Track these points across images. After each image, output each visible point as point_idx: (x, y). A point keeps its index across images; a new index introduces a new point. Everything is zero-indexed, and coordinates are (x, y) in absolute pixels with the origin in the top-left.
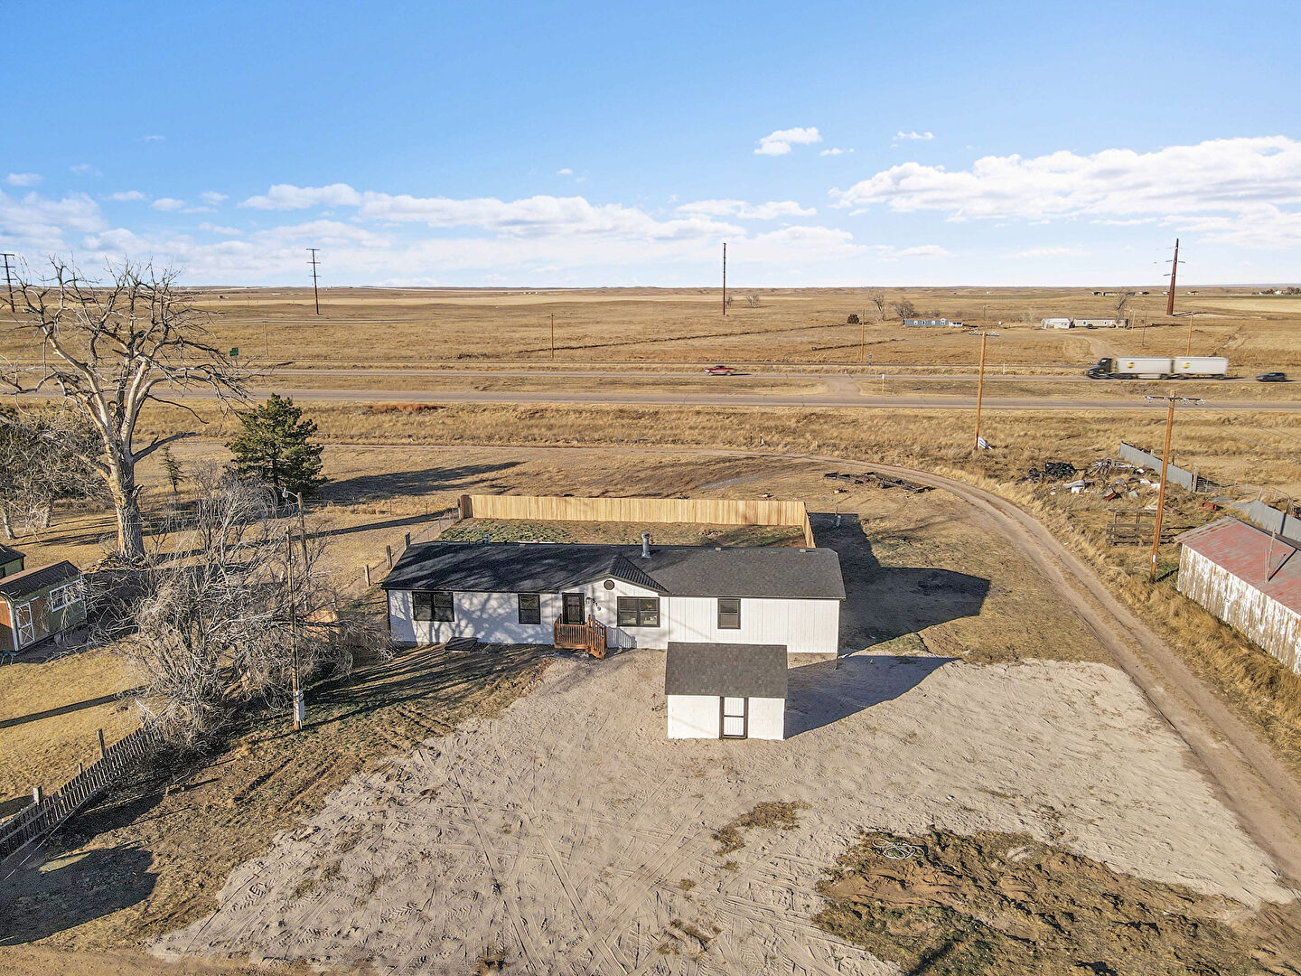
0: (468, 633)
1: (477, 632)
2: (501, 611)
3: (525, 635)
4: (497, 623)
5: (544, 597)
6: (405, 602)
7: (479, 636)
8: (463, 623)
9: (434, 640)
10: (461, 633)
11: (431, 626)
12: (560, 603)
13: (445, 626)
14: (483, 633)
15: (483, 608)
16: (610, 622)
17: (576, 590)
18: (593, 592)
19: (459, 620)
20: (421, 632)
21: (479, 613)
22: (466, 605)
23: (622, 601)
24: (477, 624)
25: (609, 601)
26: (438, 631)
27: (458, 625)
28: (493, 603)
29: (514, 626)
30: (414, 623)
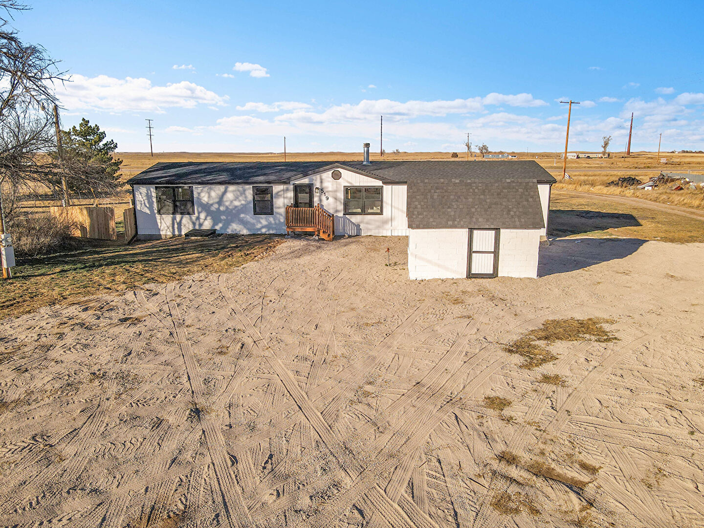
0: (207, 225)
1: (215, 224)
2: (237, 203)
3: (259, 226)
4: (233, 214)
5: (277, 188)
6: (149, 197)
7: (217, 227)
8: (203, 216)
9: (177, 233)
10: (201, 225)
11: (174, 219)
12: (291, 194)
13: (186, 220)
14: (220, 225)
15: (220, 202)
16: (337, 211)
17: (306, 181)
18: (321, 182)
19: (199, 213)
20: (165, 225)
21: (216, 206)
22: (205, 198)
23: (347, 189)
24: (215, 216)
25: (336, 191)
26: (180, 224)
27: (198, 218)
28: (230, 196)
29: (249, 217)
30: (158, 217)
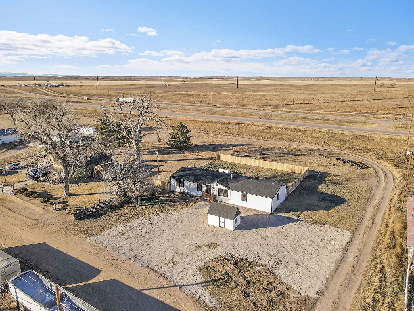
0: (187, 191)
1: (188, 191)
2: (193, 187)
3: (198, 194)
4: (193, 190)
5: (203, 185)
6: (174, 181)
7: (189, 192)
8: (186, 188)
9: (180, 191)
10: (185, 191)
11: (179, 188)
12: (206, 187)
13: (182, 188)
14: (190, 192)
15: (190, 186)
16: (217, 194)
17: (209, 185)
18: (213, 186)
19: (185, 188)
20: (177, 189)
21: (189, 187)
22: (186, 184)
23: (219, 189)
24: (189, 189)
25: (217, 189)
26: (180, 189)
27: (185, 189)
28: (192, 185)
29: (196, 191)
30: (176, 186)
